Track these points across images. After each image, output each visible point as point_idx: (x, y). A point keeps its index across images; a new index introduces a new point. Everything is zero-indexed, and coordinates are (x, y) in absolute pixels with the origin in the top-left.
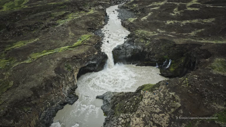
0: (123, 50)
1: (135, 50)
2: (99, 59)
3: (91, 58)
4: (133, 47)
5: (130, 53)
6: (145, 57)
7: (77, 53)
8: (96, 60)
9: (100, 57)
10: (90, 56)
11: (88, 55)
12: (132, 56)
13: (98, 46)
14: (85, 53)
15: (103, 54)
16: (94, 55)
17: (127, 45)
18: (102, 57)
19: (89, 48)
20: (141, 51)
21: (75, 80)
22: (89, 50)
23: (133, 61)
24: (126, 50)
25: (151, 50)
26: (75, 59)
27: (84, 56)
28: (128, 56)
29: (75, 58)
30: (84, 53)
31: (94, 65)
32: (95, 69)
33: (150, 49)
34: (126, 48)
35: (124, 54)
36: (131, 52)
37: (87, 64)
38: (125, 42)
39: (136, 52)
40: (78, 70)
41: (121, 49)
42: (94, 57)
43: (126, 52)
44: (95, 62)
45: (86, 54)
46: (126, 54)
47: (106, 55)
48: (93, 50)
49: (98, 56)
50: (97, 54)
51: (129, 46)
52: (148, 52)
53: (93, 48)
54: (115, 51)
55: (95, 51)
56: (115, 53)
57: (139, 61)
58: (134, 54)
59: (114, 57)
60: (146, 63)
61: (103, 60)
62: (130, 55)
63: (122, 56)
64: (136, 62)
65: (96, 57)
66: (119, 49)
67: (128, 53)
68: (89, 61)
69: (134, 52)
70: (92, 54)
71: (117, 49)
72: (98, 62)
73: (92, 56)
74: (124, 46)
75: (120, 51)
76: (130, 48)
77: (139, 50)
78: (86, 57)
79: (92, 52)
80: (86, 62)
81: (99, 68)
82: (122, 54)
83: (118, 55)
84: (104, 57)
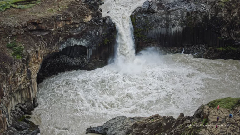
0: (161, 14)
1: (194, 15)
2: (95, 34)
3: (75, 30)
4: (186, 7)
5: (178, 22)
6: (220, 35)
7: (38, 15)
8: (88, 37)
9: (97, 31)
10: (71, 24)
11: (68, 23)
12: (185, 31)
13: (93, 2)
14: (60, 17)
15: (107, 22)
16: (82, 22)
17: (171, 1)
18: (103, 31)
19: (69, 6)
20: (210, 18)
21: (31, 84)
22: (70, 10)
23: (188, 46)
24: (167, 14)
25: (235, 15)
26: (32, 31)
27: (57, 25)
28: (174, 30)
29: (35, 28)
30: (57, 17)
31: (83, 50)
32: (83, 62)
33: (234, 13)
34: (169, 8)
35: (161, 26)
36: (182, 21)
37: (65, 46)
39: (195, 20)
40: (40, 58)
41: (154, 12)
42: (82, 28)
43: (168, 20)
44: (83, 43)
45: (61, 20)
46: (167, 26)
48: (79, 9)
49: (93, 27)
50: (89, 21)
51: (177, 4)
52: (226, 20)
53: (80, 5)
54: (138, 16)
55: (85, 12)
56: (139, 20)
57: (204, 45)
58: (189, 25)
59: (137, 31)
60: (223, 50)
61: (106, 38)
62: (178, 29)
63: (157, 30)
64: (194, 47)
65: (87, 29)
66: (149, 12)
67: (174, 23)
68: (70, 39)
69: (191, 20)
70: (77, 21)
71: (145, 11)
72: (92, 42)
73: (77, 26)
74: (163, 3)
75: (152, 17)
76: (178, 9)
77: (204, 14)
78: (62, 27)
79: (78, 15)
80: (62, 40)
81: (94, 61)
82: (159, 25)
83: (145, 26)
84: (109, 30)
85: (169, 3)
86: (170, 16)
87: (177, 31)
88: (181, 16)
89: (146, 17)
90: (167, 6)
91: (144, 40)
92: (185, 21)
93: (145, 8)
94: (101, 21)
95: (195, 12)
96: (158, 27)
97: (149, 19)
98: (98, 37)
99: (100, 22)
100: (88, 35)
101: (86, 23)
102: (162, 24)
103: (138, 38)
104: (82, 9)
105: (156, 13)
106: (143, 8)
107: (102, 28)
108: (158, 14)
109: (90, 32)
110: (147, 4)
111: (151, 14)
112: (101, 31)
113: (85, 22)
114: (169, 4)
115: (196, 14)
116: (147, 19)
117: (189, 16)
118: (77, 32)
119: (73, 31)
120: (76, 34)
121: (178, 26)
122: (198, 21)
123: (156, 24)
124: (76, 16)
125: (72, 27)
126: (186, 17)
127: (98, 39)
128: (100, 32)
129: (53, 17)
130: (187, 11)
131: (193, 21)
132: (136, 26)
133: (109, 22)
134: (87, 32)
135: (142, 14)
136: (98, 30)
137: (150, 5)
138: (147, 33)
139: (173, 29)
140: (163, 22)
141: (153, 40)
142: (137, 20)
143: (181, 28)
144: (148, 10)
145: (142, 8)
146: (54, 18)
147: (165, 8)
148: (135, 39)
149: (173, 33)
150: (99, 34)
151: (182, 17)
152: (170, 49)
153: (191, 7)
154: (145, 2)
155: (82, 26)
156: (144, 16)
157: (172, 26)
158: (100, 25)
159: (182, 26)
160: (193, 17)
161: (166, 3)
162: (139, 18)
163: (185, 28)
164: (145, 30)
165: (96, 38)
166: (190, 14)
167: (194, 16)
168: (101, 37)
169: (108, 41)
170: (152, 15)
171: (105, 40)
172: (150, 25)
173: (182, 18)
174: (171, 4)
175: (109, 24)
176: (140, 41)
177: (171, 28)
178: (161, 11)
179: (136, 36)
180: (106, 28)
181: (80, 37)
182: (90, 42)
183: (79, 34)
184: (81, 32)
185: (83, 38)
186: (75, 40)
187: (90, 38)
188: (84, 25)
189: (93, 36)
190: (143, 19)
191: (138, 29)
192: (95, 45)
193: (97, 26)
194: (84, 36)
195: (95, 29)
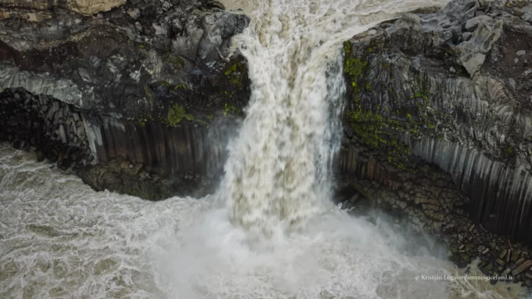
0: (487, 95)
9: (134, 64)
44: (61, 91)
47: (241, 60)
49: (115, 46)
50: (105, 14)
59: (359, 115)
61: (176, 106)
63: (458, 149)
73: (33, 17)
75: (450, 88)
81: (118, 170)
82: (467, 133)
83: (407, 110)
84: (194, 79)
89: (421, 78)
93: (432, 33)
94: (159, 30)
97: (432, 90)
98: (139, 89)
100: (84, 67)
101: (85, 19)
102: (484, 138)
106: (427, 28)
107: (164, 60)
108: (477, 88)
109: (96, 62)
110: (453, 19)
111: (452, 69)
112: (158, 70)
113: (76, 10)
116: (425, 84)
118: (39, 39)
120: (28, 47)
123: (458, 127)
125: (7, 14)
127: (136, 96)
128: (151, 72)
132: (363, 96)
133: (198, 48)
134: (82, 56)
135: (410, 53)
137: (463, 28)
138: (413, 141)
140: (492, 133)
141: (435, 176)
142: (373, 72)
144: (445, 46)
145: (416, 27)
148: (345, 144)
150: (145, 76)
155: (66, 21)
156: (413, 71)
157: (529, 167)
162: (389, 68)
164: (405, 128)
165: (127, 91)
168: (151, 94)
169: (184, 119)
170: (454, 76)
171: (171, 112)
172: (430, 115)
175: (197, 55)
176: (368, 158)
177: (523, 173)
178: (493, 81)
179: (355, 133)
180: (183, 64)
181: (45, 66)
182: (96, 97)
183: (46, 51)
184: (61, 46)
185: (58, 75)
186: (15, 69)
187: (95, 81)
188: (78, 21)
189: (110, 77)
190: (406, 76)
191: (365, 110)
192: (118, 113)
193: (136, 44)
194: (65, 68)
195: (122, 56)
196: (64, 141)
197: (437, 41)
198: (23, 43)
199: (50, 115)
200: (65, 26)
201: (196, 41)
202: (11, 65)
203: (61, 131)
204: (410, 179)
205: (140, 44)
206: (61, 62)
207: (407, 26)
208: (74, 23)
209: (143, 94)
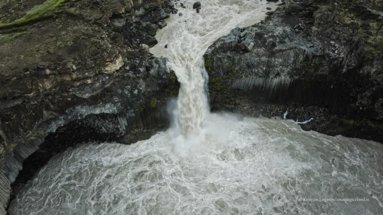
0: (258, 55)
1: (317, 61)
2: (131, 92)
4: (304, 46)
5: (287, 70)
6: (355, 99)
8: (116, 99)
10: (74, 80)
12: (294, 84)
13: (144, 24)
14: (44, 69)
16: (101, 73)
17: (279, 30)
18: (147, 86)
19: (76, 40)
20: (344, 70)
23: (295, 106)
24: (270, 56)
27: (37, 85)
28: (276, 81)
34: (274, 45)
35: (257, 74)
36: (294, 69)
37: (61, 123)
38: (270, 15)
39: (316, 70)
41: (246, 50)
42: (104, 83)
43: (269, 65)
44: (107, 109)
46: (266, 74)
47: (172, 73)
48: (94, 48)
50: (117, 71)
51: (289, 38)
52: (376, 81)
53: (98, 38)
54: (217, 55)
55: (105, 54)
56: (219, 63)
57: (322, 108)
58: (304, 75)
59: (213, 80)
60: (354, 125)
61: (153, 99)
62: (285, 80)
63: (248, 79)
64: (304, 109)
65: (113, 84)
66: (238, 48)
67: (280, 71)
68: (74, 108)
69: (309, 68)
70: (87, 74)
71: (231, 47)
72: (126, 107)
73: (89, 81)
74: (264, 34)
75: (243, 58)
76: (290, 49)
77: (336, 62)
78: (55, 87)
79: (89, 62)
80: (51, 114)
81: (135, 132)
82: (252, 72)
83: (229, 72)
84: (159, 85)
85: (275, 34)
86: (273, 60)
87: (282, 82)
88: (293, 61)
89: (232, 59)
90: (271, 40)
91: (225, 94)
92: (298, 69)
93: (231, 42)
94: (142, 70)
95: (319, 56)
96: (250, 75)
97: (236, 62)
98: (138, 97)
99: (139, 72)
100: (116, 95)
101: (109, 75)
102: (258, 71)
103: (216, 90)
104: (98, 49)
105: (249, 53)
106: (229, 41)
107: (145, 82)
108: (253, 54)
109: (120, 91)
110: (235, 35)
111: (241, 52)
112: (144, 86)
113: (106, 72)
114: (274, 36)
115: (321, 60)
116: (234, 60)
117: (308, 61)
118: (93, 91)
119: (83, 90)
120: (89, 95)
121: (285, 76)
122: (322, 71)
123: (248, 71)
124: (86, 63)
125: (78, 84)
126: (301, 63)
127: (137, 100)
128: (141, 89)
129: (27, 70)
130: (306, 52)
131: (312, 71)
132: (213, 72)
133: (158, 72)
134: (113, 91)
135: (225, 52)
136: (136, 87)
137: (240, 37)
138: (232, 83)
139: (275, 79)
140: (261, 68)
141: (239, 92)
142: (215, 63)
143: (289, 79)
144: (237, 45)
145: (225, 42)
146: (28, 72)
147: (267, 44)
148: (210, 92)
149: (274, 84)
150: (140, 91)
151: (295, 62)
152: (265, 106)
153: (312, 45)
154: (232, 31)
155: (102, 79)
156: (229, 57)
157: (274, 75)
158: (139, 78)
159: (291, 77)
160: (314, 63)
161: (270, 34)
162: (220, 59)
163: (296, 80)
164: (229, 79)
165: (134, 99)
166: (310, 59)
167: (317, 63)
168: (143, 97)
169: (157, 103)
170: (243, 54)
171: (152, 101)
172: (237, 71)
173: (295, 64)
174: (278, 36)
175: (159, 75)
176: (218, 94)
177: (272, 78)
178: (259, 50)
179: (212, 87)
180: (153, 81)
181: (99, 100)
182: (122, 107)
183: (97, 95)
184: (102, 91)
185: (105, 103)
186: (87, 106)
187: (120, 100)
188: (107, 78)
189: (126, 96)
190: (226, 61)
191: (216, 77)
192: (132, 110)
193: (134, 78)
194: (107, 99)
195: (129, 85)
196: (106, 132)
197: (233, 45)
198: (87, 95)
199: (96, 125)
200: (102, 82)
201: (157, 69)
202: (85, 105)
203: (103, 129)
204: (233, 97)
205: (135, 78)
206: (105, 97)
207: (222, 42)
208: (106, 80)
209: (140, 98)
